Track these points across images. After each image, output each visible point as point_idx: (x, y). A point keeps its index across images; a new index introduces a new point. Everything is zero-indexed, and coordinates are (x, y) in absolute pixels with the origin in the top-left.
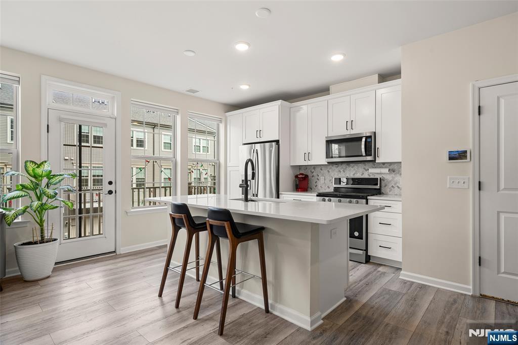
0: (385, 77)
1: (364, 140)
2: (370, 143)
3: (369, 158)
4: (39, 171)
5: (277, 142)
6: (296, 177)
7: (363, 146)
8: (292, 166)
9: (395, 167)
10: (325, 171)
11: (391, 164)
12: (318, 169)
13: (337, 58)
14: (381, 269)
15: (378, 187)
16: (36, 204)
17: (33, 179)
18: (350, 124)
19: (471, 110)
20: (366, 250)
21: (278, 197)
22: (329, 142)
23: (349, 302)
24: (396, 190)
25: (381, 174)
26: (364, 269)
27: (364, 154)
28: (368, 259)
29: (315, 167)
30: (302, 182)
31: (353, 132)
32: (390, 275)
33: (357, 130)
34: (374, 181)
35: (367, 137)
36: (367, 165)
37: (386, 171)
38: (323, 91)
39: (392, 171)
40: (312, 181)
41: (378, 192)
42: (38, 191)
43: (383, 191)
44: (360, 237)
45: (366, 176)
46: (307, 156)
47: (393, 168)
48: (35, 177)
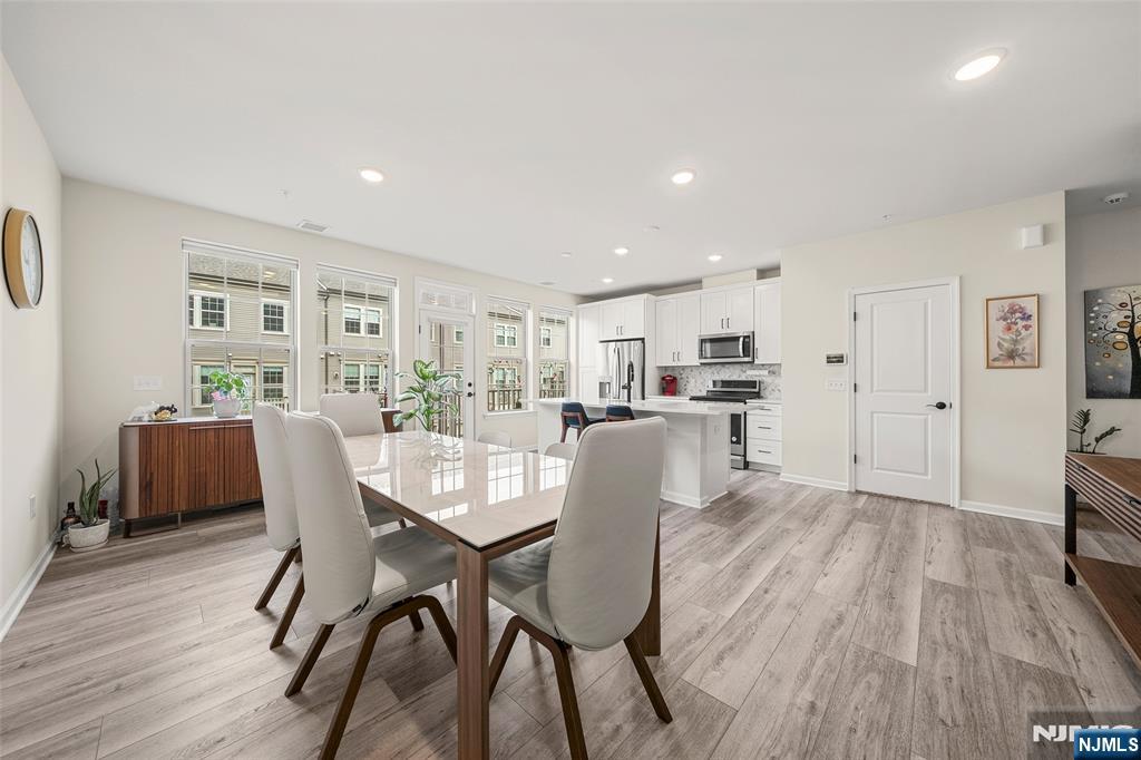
0: (763, 273)
1: (741, 339)
2: (748, 345)
3: (746, 359)
4: (426, 371)
5: (643, 340)
6: (663, 378)
7: (741, 347)
8: (659, 367)
9: (776, 368)
10: (696, 372)
11: (771, 365)
12: (688, 370)
13: (715, 258)
14: (760, 474)
15: (757, 390)
16: (424, 406)
17: (421, 381)
18: (726, 322)
19: (848, 317)
20: (745, 456)
21: (643, 399)
22: (703, 341)
23: (730, 495)
24: (776, 393)
25: (760, 376)
26: (741, 474)
27: (741, 354)
28: (746, 465)
29: (684, 368)
30: (669, 385)
31: (729, 331)
32: (770, 477)
33: (733, 331)
34: (752, 384)
35: (745, 337)
36: (745, 367)
37: (766, 372)
38: (695, 284)
39: (772, 373)
40: (681, 383)
41: (758, 395)
42: (425, 393)
43: (762, 394)
44: (738, 442)
45: (743, 378)
46: (676, 355)
47: (773, 369)
48: (424, 378)
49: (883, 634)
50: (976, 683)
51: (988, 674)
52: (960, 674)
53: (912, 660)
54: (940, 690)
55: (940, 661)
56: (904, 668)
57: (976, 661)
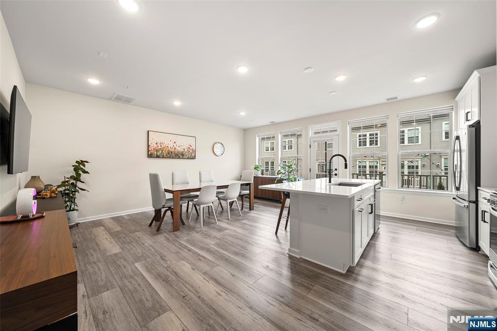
49: (150, 265)
50: (118, 272)
51: (115, 277)
52: (123, 271)
53: (136, 264)
54: (125, 263)
55: (130, 270)
56: (136, 261)
57: (121, 278)
